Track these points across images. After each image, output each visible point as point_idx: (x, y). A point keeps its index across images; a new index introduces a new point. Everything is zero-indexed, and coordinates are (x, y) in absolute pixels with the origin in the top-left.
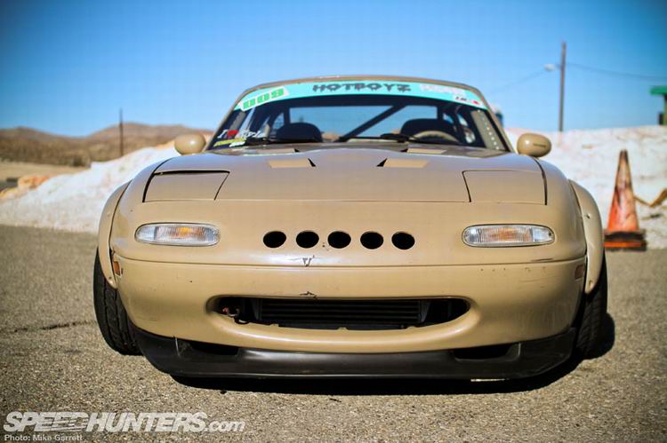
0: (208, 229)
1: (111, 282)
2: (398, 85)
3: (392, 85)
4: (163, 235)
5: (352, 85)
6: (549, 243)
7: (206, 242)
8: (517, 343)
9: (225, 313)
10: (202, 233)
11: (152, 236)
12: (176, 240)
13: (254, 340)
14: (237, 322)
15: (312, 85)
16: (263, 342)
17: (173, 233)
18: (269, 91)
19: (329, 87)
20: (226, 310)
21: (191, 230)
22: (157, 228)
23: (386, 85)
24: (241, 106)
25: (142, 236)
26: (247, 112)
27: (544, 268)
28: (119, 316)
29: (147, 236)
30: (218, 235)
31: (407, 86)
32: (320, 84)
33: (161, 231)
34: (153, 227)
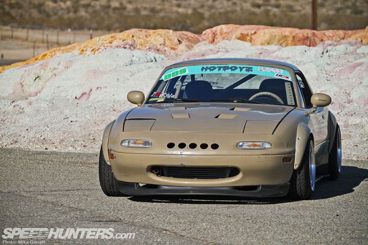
0: (148, 142)
1: (108, 163)
2: (246, 68)
3: (244, 68)
4: (131, 144)
5: (222, 67)
6: (270, 148)
7: (147, 146)
8: (260, 186)
9: (153, 172)
10: (146, 143)
11: (127, 144)
12: (136, 146)
13: (163, 182)
14: (157, 176)
15: (201, 67)
16: (166, 183)
17: (135, 143)
18: (179, 69)
19: (210, 69)
20: (154, 171)
21: (141, 142)
22: (129, 141)
23: (240, 67)
24: (163, 78)
25: (123, 144)
26: (166, 82)
27: (266, 157)
28: (110, 178)
29: (126, 144)
30: (151, 144)
31: (252, 68)
32: (205, 66)
33: (130, 142)
34: (127, 141)
